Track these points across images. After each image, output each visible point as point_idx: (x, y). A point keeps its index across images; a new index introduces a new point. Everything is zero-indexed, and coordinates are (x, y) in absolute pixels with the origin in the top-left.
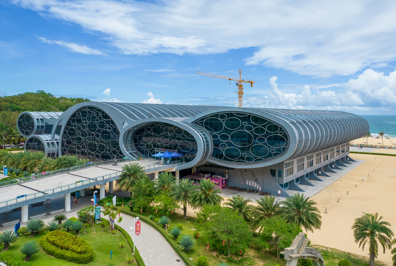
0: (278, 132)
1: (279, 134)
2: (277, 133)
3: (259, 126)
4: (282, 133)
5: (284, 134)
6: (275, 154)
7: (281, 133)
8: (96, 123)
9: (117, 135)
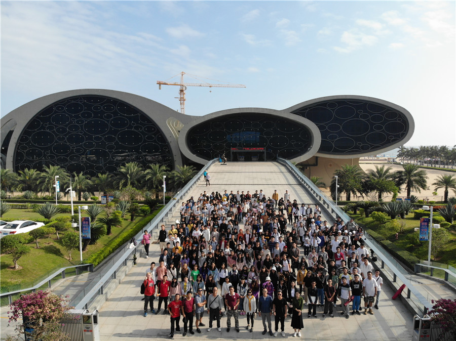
0: (397, 118)
1: (397, 121)
5: (403, 120)
6: (393, 140)
8: (107, 121)
9: (155, 135)
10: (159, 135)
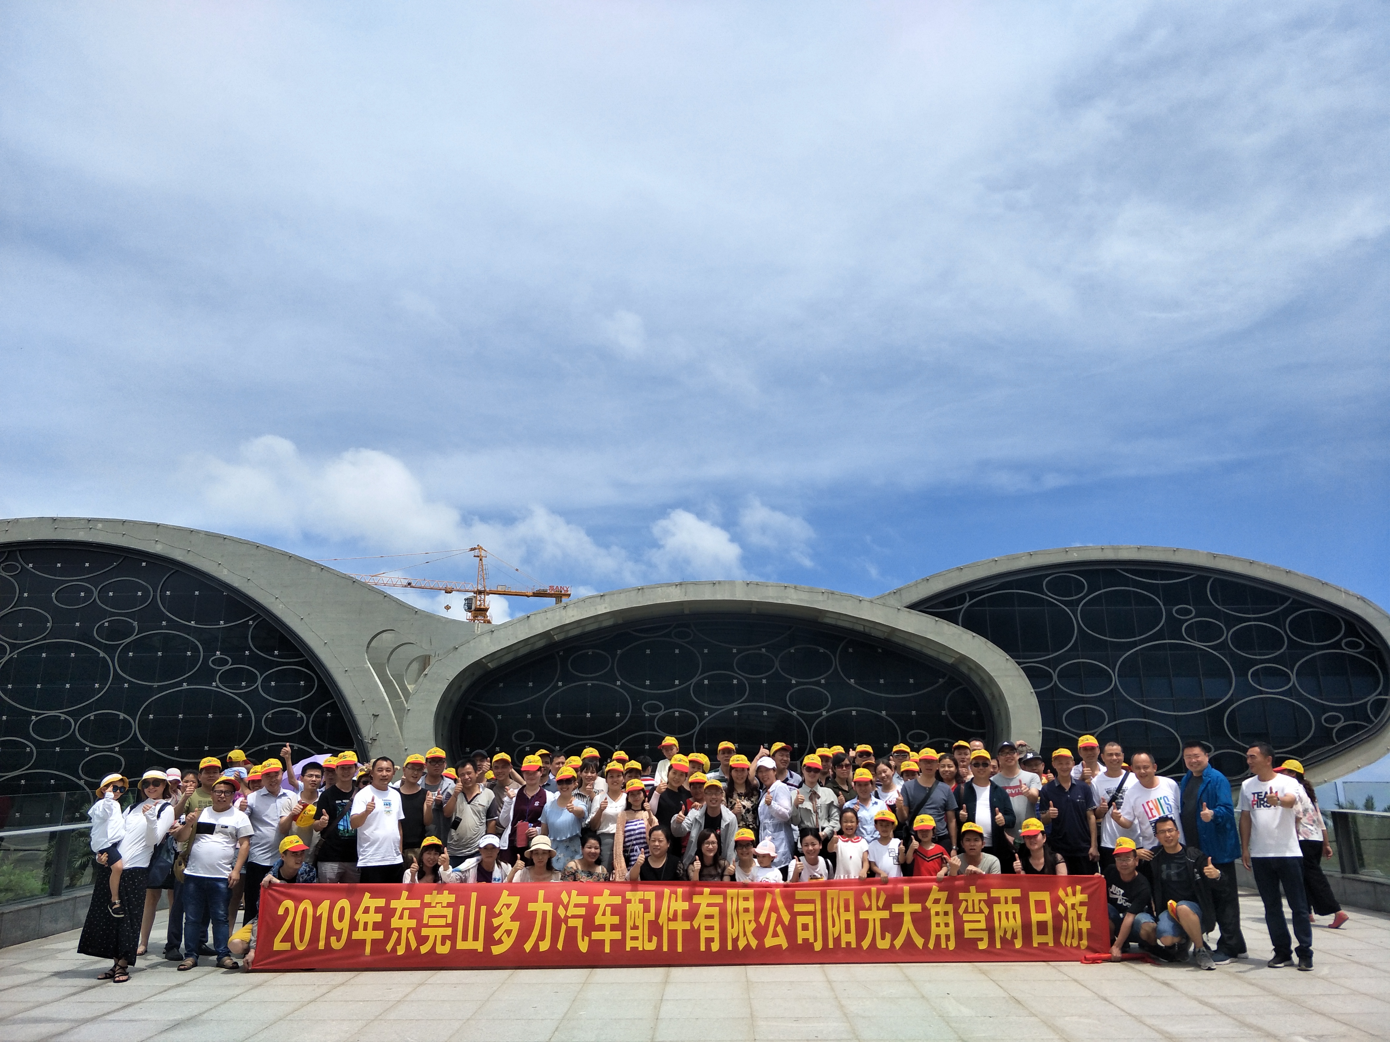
0: (1341, 639)
1: (1345, 648)
2: (1337, 645)
3: (1252, 620)
4: (1356, 646)
5: (1368, 645)
6: (1343, 733)
7: (1351, 645)
8: (106, 648)
9: (308, 712)
10: (326, 709)
